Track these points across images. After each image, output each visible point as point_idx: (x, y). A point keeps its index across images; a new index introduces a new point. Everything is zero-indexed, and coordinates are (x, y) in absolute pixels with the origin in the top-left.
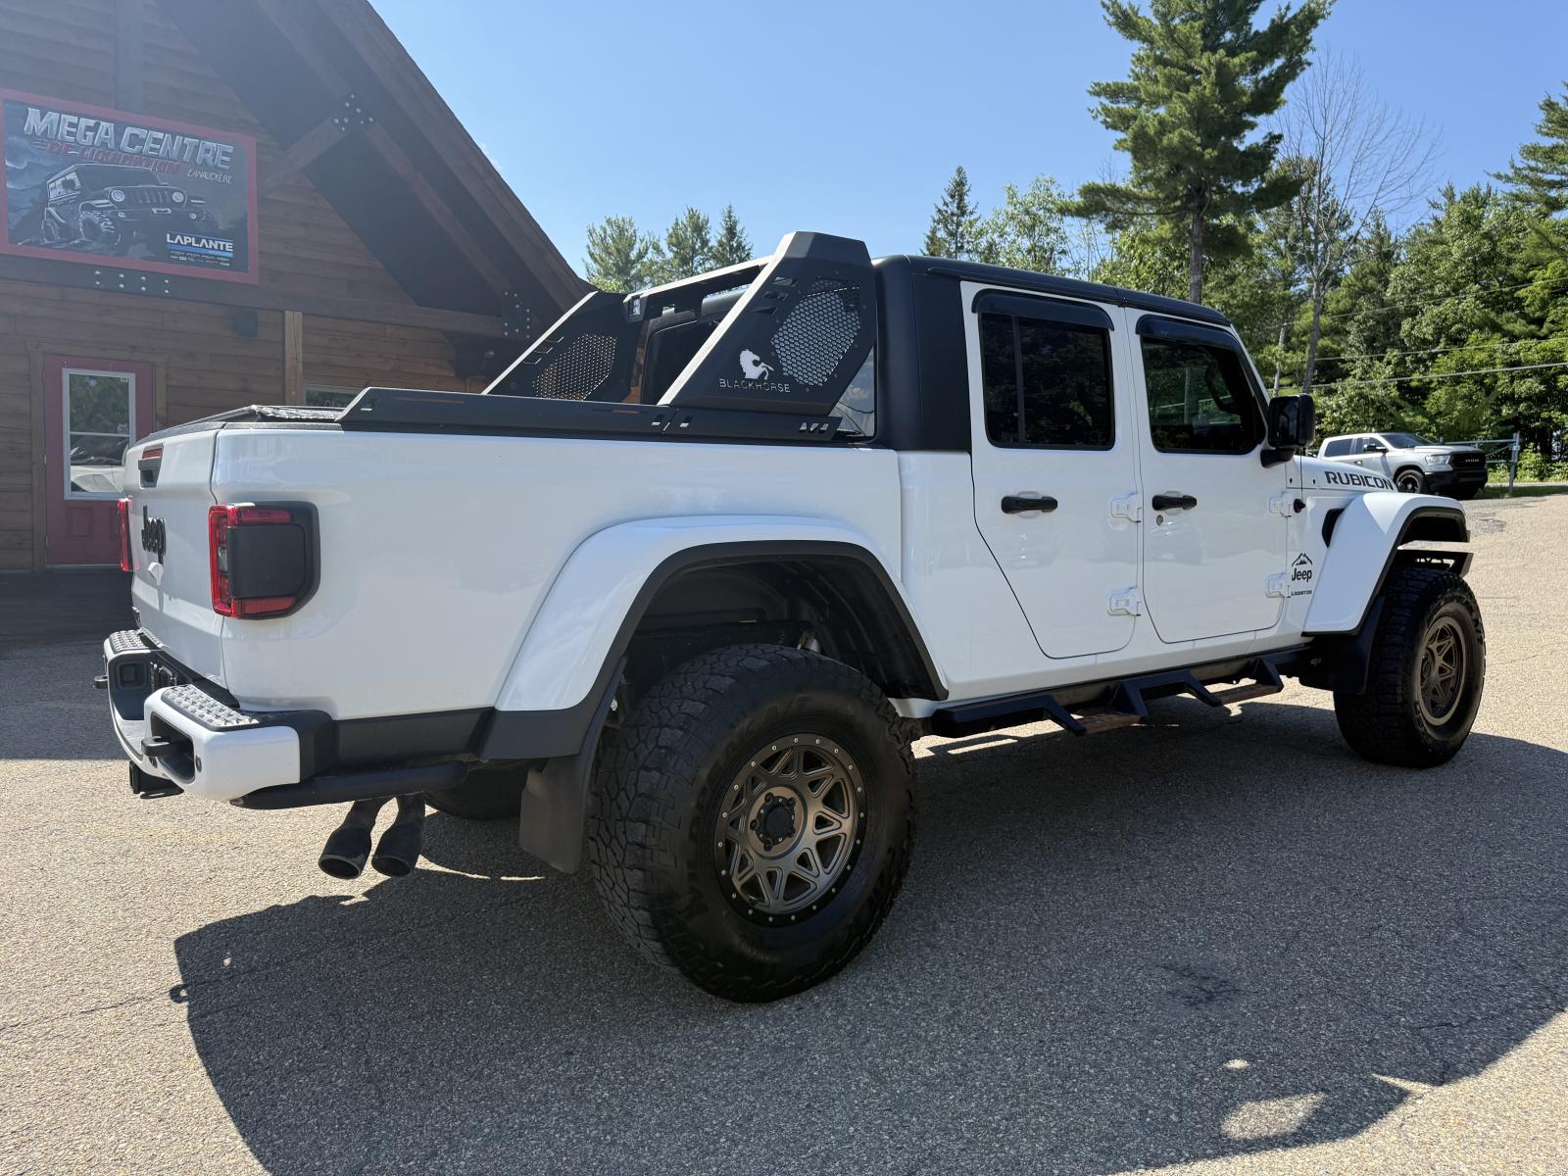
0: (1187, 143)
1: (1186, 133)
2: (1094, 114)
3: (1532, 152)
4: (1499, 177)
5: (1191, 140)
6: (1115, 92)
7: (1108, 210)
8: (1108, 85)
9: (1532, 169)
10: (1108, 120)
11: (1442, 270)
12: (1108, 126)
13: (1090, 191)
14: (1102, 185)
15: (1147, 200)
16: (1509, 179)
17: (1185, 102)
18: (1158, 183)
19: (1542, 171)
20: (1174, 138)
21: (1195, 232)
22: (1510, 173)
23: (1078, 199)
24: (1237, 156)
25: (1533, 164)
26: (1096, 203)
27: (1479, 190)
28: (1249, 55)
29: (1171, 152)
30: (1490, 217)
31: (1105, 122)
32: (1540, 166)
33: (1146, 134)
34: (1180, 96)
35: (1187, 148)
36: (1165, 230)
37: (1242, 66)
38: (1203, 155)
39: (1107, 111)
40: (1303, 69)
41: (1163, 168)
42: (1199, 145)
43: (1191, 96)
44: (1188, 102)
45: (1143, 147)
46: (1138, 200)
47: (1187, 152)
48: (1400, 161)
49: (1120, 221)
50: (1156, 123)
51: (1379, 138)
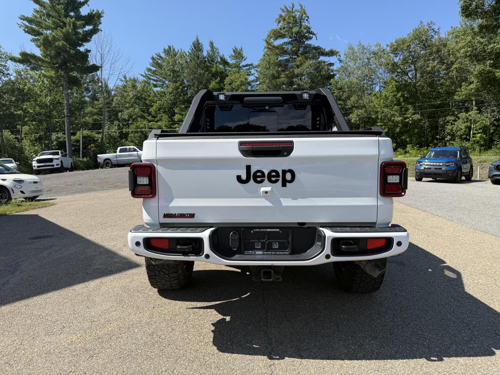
0: (64, 46)
1: (64, 43)
2: (20, 26)
3: (149, 70)
4: (142, 75)
5: (66, 46)
6: (30, 21)
7: (31, 62)
8: (28, 17)
9: (150, 75)
10: (26, 29)
11: (128, 100)
12: (26, 32)
13: (24, 54)
14: (29, 53)
15: (47, 62)
16: (144, 77)
17: (62, 32)
18: (52, 58)
19: (152, 76)
20: (60, 43)
21: (65, 76)
22: (144, 74)
23: (19, 56)
24: (81, 55)
25: (150, 73)
26: (26, 58)
27: (135, 78)
28: (82, 22)
29: (58, 47)
30: (139, 86)
31: (24, 30)
32: (152, 74)
33: (48, 40)
34: (60, 30)
35: (64, 48)
36: (52, 73)
37: (80, 25)
38: (70, 52)
39: (27, 27)
40: (99, 32)
41: (53, 52)
42: (68, 48)
43: (64, 30)
44: (63, 32)
45: (46, 44)
46: (43, 61)
47: (64, 49)
48: (124, 66)
49: (36, 67)
50: (52, 36)
51: (118, 58)
